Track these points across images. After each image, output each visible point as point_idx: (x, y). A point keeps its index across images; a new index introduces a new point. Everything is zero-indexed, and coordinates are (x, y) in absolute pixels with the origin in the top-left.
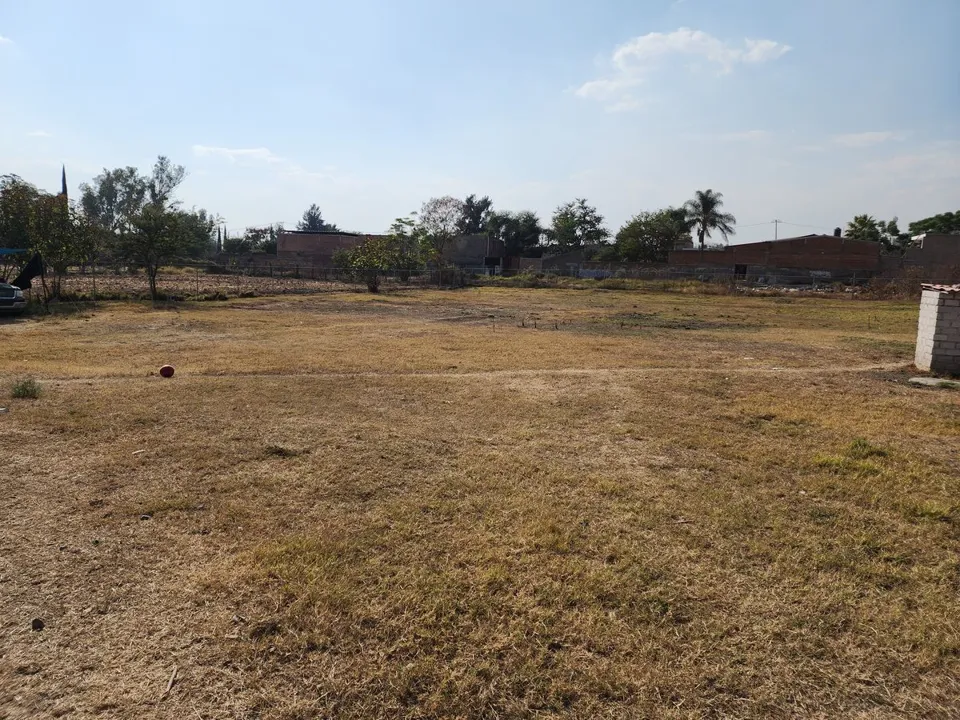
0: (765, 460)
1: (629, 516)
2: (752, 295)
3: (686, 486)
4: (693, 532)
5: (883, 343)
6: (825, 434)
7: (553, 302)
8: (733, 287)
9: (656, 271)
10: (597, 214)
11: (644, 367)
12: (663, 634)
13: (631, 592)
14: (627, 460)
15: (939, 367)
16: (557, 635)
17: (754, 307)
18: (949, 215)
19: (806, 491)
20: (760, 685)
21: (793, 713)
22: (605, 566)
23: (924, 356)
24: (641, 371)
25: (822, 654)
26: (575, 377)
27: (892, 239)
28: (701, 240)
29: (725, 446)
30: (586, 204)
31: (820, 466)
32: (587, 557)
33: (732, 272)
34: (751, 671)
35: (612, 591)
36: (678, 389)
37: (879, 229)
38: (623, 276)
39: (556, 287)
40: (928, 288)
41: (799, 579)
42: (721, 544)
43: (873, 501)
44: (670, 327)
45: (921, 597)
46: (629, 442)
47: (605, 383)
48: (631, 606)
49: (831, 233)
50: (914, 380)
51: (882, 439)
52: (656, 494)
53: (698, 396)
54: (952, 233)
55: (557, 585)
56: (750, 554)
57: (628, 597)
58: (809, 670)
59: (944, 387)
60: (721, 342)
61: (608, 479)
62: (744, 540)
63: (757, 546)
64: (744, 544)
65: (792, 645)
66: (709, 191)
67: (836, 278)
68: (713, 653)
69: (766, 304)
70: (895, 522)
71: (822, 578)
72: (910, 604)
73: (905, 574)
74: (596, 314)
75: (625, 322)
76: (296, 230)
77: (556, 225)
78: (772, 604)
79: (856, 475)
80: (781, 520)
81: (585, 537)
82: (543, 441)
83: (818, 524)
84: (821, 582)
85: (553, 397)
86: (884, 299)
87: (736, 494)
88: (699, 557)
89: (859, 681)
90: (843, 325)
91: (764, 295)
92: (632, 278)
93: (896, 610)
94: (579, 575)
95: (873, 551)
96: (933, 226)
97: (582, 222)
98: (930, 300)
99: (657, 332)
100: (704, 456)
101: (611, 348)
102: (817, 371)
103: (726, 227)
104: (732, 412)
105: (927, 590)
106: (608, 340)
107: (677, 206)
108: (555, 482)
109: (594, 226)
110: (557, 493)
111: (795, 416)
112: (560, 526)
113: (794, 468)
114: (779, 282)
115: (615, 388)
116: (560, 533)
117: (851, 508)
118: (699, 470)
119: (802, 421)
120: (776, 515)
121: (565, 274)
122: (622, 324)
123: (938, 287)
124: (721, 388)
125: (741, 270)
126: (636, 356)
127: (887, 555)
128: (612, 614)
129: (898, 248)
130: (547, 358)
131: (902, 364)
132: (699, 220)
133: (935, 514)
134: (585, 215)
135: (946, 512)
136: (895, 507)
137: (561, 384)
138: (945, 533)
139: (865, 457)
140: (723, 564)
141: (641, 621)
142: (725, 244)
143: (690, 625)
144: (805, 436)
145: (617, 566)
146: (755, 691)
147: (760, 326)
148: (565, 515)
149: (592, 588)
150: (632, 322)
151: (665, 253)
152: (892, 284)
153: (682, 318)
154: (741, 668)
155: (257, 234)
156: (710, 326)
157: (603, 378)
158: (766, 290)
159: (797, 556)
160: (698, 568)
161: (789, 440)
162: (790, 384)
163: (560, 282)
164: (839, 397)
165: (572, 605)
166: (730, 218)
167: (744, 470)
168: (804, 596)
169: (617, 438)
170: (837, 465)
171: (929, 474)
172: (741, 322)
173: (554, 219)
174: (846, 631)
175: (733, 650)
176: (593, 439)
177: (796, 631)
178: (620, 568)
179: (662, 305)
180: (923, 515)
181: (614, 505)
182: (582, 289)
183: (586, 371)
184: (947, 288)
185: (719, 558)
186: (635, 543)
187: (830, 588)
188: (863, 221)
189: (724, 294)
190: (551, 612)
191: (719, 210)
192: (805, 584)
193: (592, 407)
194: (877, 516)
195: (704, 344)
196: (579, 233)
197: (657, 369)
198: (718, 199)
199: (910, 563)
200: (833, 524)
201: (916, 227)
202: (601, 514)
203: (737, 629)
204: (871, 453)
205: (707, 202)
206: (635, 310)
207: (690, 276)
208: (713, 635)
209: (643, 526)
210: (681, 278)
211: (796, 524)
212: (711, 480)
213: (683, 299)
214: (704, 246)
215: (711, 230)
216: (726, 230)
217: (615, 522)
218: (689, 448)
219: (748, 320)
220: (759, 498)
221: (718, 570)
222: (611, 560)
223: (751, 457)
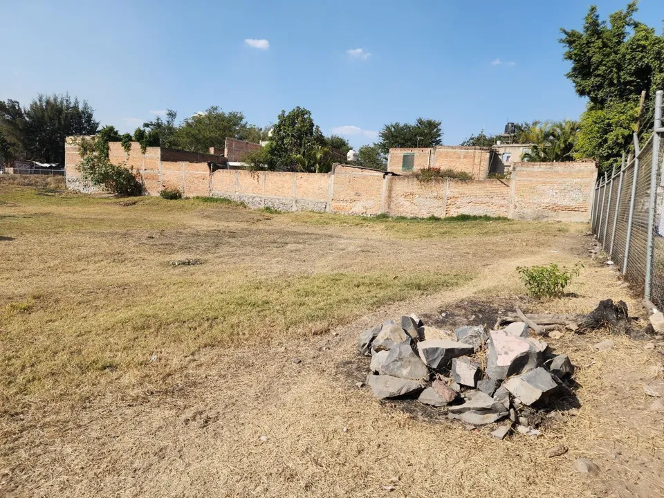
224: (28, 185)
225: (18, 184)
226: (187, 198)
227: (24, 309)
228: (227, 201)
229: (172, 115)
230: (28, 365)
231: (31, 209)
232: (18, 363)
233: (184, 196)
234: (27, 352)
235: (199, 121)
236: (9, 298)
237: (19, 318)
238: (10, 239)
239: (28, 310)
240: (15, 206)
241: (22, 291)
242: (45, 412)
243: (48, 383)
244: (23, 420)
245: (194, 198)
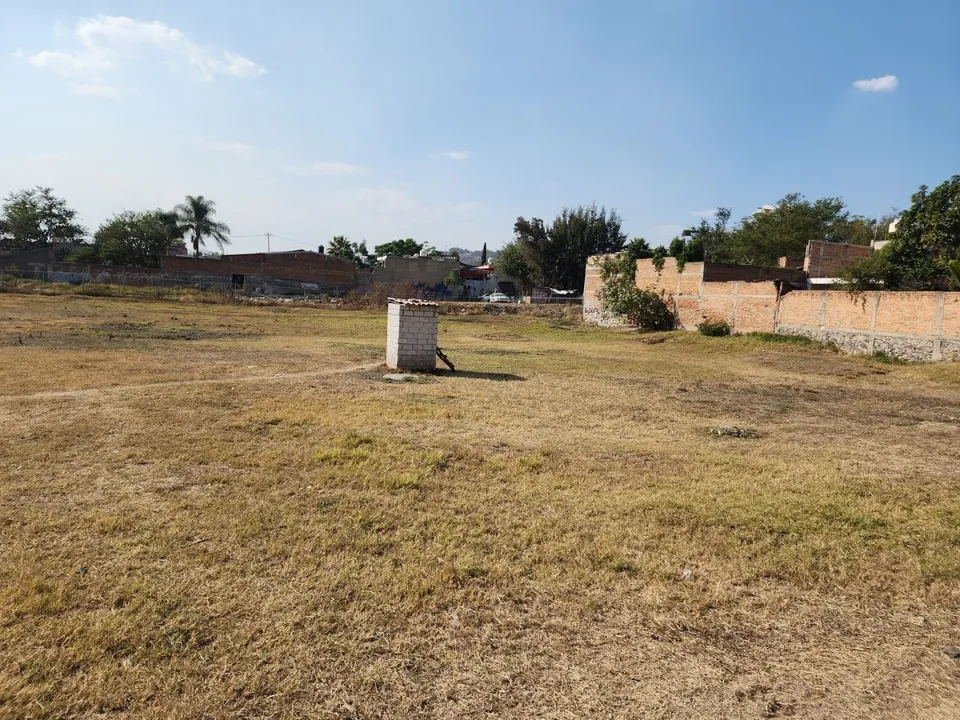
0: (274, 463)
1: (136, 550)
2: (250, 304)
3: (199, 503)
4: (211, 550)
5: (362, 347)
6: (324, 430)
7: (12, 310)
8: (232, 297)
9: (146, 276)
10: (68, 207)
11: (142, 383)
12: (187, 663)
13: (145, 633)
14: (131, 489)
15: (403, 366)
16: (58, 710)
17: (252, 316)
18: (401, 241)
19: (312, 485)
20: (285, 676)
21: (316, 690)
22: (113, 612)
23: (392, 359)
24: (139, 387)
25: (336, 628)
26: (54, 401)
27: (363, 258)
28: (196, 246)
29: (237, 456)
30: (51, 194)
31: (322, 460)
32: (89, 609)
33: (229, 281)
34: (277, 666)
35: (125, 638)
36: (184, 403)
37: (353, 249)
38: (107, 281)
39: (18, 292)
40: (392, 301)
41: (312, 567)
42: (239, 554)
43: (365, 484)
44: (168, 338)
45: (403, 555)
46: (131, 468)
47: (94, 405)
48: (148, 645)
49: (316, 250)
50: (387, 376)
51: (368, 428)
52: (167, 518)
53: (204, 409)
54: (405, 256)
55: (51, 652)
56: (267, 556)
57: (143, 638)
58: (326, 646)
59: (408, 380)
60: (225, 351)
61: (108, 515)
62: (262, 544)
63: (273, 547)
64: (261, 548)
65: (310, 629)
66: (200, 198)
67: (323, 290)
68: (239, 663)
69: (265, 313)
70: (381, 497)
71: (330, 560)
72: (396, 563)
73: (392, 539)
74: (76, 325)
75: (114, 333)
77: (10, 215)
78: (290, 597)
79: (351, 463)
80: (292, 517)
81: (84, 588)
82: (14, 485)
83: (324, 513)
84: (329, 565)
85: (24, 428)
86: (361, 309)
87: (250, 501)
88: (218, 573)
89: (366, 641)
90: (330, 332)
91: (262, 305)
92: (120, 283)
93: (388, 569)
94: (81, 632)
95: (367, 526)
96: (391, 250)
97: (47, 214)
98: (394, 309)
99: (154, 343)
100: (216, 469)
101: (99, 365)
102: (314, 374)
103: (220, 235)
104: (241, 421)
105: (407, 548)
106: (92, 355)
107: (167, 209)
108: (37, 532)
109: (64, 221)
110: (41, 545)
111: (298, 419)
112: (49, 583)
113: (300, 467)
114: (275, 292)
115: (108, 410)
116: (49, 591)
117: (348, 492)
118: (212, 485)
119: (305, 422)
120: (288, 514)
121: (28, 276)
122: (111, 336)
123: (399, 300)
124: (228, 399)
125: (238, 280)
126: (131, 371)
127: (377, 526)
128: (126, 663)
129: (368, 266)
130: (10, 381)
131: (378, 364)
132: (192, 227)
133: (409, 484)
134: (51, 207)
135: (415, 482)
136: (380, 485)
137: (36, 410)
138: (416, 498)
139: (356, 447)
140: (243, 573)
141: (162, 658)
142: (220, 253)
143: (214, 644)
144: (307, 436)
145: (128, 608)
146: (281, 684)
147: (260, 335)
148: (55, 568)
149: (99, 642)
150: (122, 333)
151: (156, 258)
152: (365, 297)
153: (181, 327)
154: (268, 668)
156: (211, 336)
157: (92, 400)
158: (263, 300)
159: (308, 546)
160: (219, 584)
161: (295, 441)
162: (292, 388)
163: (21, 286)
164: (333, 396)
165: (74, 669)
166: (223, 228)
167: (257, 476)
168: (316, 581)
169: (115, 466)
170: (336, 457)
171: (402, 453)
172: (242, 332)
173: (7, 208)
174: (352, 601)
175: (258, 653)
176: (85, 472)
177: (314, 614)
178: (131, 609)
179: (156, 314)
180: (400, 487)
181: (117, 542)
182: (53, 294)
183: (67, 394)
184: (405, 302)
185: (239, 568)
186: (147, 577)
187: (337, 568)
188: (340, 241)
189: (223, 304)
190: (48, 686)
191: (212, 217)
192: (317, 570)
193: (82, 434)
194: (368, 495)
195: (207, 355)
196: (43, 227)
197: (158, 385)
198: (210, 207)
199: (394, 528)
200: (336, 510)
201: (381, 250)
202: (103, 556)
203: (261, 632)
204: (361, 442)
205: (199, 209)
206: (125, 320)
207: (186, 283)
208: (238, 645)
209: (155, 557)
210: (177, 286)
211: (306, 517)
212: (225, 492)
213: (180, 308)
214: (199, 254)
215: (204, 237)
216: (221, 238)
217: (121, 561)
218: (200, 463)
219: (249, 329)
220: (272, 501)
221: (239, 580)
222: (119, 603)
223: (261, 463)
224: (543, 316)
225: (534, 315)
226: (738, 335)
227: (533, 467)
228: (803, 340)
229: (724, 215)
230: (534, 540)
231: (545, 344)
232: (524, 534)
233: (734, 331)
234: (535, 523)
235: (764, 219)
236: (519, 451)
237: (527, 477)
238: (522, 379)
239: (536, 468)
240: (529, 340)
241: (530, 443)
242: (550, 610)
243: (556, 571)
244: (526, 612)
245: (748, 335)
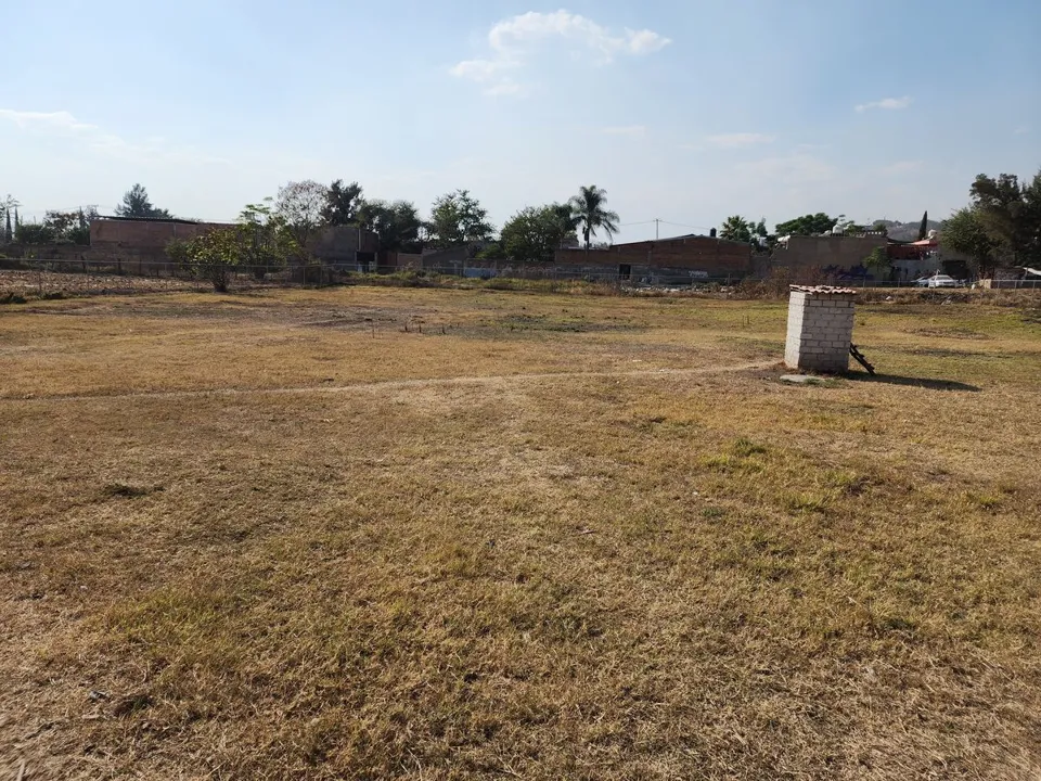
0: (659, 463)
1: (534, 531)
2: (636, 295)
3: (587, 495)
4: (599, 542)
5: (756, 342)
6: (711, 434)
7: (436, 303)
8: (618, 288)
9: (541, 270)
10: (480, 207)
11: (538, 373)
12: (579, 649)
13: (543, 611)
14: (527, 472)
15: (805, 365)
16: (473, 666)
17: (637, 308)
18: (810, 217)
19: (698, 492)
20: (672, 687)
21: (704, 710)
22: (516, 586)
23: (792, 356)
24: (535, 377)
25: (725, 650)
26: (469, 386)
27: (761, 240)
28: (587, 238)
29: (621, 452)
30: (467, 196)
31: (710, 466)
32: (496, 579)
33: (615, 272)
34: (663, 674)
35: (525, 612)
36: (574, 394)
37: (750, 230)
38: (510, 275)
39: (441, 287)
40: (795, 290)
41: (699, 579)
42: (626, 552)
43: (758, 498)
44: (559, 330)
45: (804, 585)
46: (529, 453)
47: (500, 391)
48: (545, 624)
49: (707, 234)
50: (785, 377)
51: (761, 436)
52: (560, 505)
53: (592, 400)
54: (812, 235)
55: (467, 612)
56: (653, 559)
57: (541, 616)
58: (715, 667)
59: (810, 383)
60: (610, 344)
61: (510, 494)
62: (647, 545)
63: (660, 551)
64: (646, 550)
65: (698, 644)
66: (593, 187)
67: (712, 278)
68: (627, 662)
69: (650, 304)
70: (777, 515)
71: (719, 576)
72: (796, 593)
73: (790, 565)
74: (485, 317)
75: (515, 325)
76: (115, 215)
77: (436, 218)
78: (676, 607)
79: (742, 472)
80: (677, 523)
81: (493, 558)
82: (439, 458)
83: (712, 523)
84: (718, 581)
85: (446, 409)
86: (756, 299)
87: (635, 499)
88: (606, 567)
89: (759, 672)
90: (720, 325)
91: (648, 296)
92: (520, 278)
93: (784, 599)
94: (490, 599)
95: (761, 545)
96: (796, 228)
97: (464, 215)
98: (797, 300)
99: (547, 335)
100: (603, 462)
101: (503, 354)
102: (700, 371)
103: (610, 225)
104: (626, 416)
105: (809, 578)
106: (499, 345)
107: (562, 203)
108: (457, 502)
109: (477, 220)
110: (460, 513)
111: (683, 417)
112: (466, 549)
113: (686, 470)
114: (661, 282)
115: (511, 397)
116: (466, 556)
117: (739, 504)
118: (599, 477)
119: (690, 422)
120: (674, 518)
121: (450, 272)
122: (513, 328)
123: (804, 288)
124: (613, 392)
125: (625, 270)
126: (531, 361)
127: (772, 548)
128: (526, 636)
129: (766, 249)
130: (436, 366)
131: (774, 362)
132: (584, 218)
133: (811, 505)
134: (468, 207)
135: (819, 503)
136: (776, 502)
137: (455, 394)
138: (820, 523)
139: (748, 455)
140: (629, 572)
141: (556, 639)
142: (609, 243)
143: (603, 637)
144: (693, 438)
145: (527, 585)
146: (669, 694)
147: (645, 328)
148: (470, 536)
149: (504, 612)
150: (522, 325)
151: (551, 251)
152: (762, 284)
153: (571, 320)
154: (654, 674)
155: (62, 220)
156: (598, 328)
157: (498, 387)
158: (649, 290)
159: (695, 557)
160: (607, 578)
161: (680, 442)
162: (677, 385)
163: (444, 282)
164: (721, 396)
165: (484, 632)
166: (614, 217)
167: (641, 474)
168: (704, 595)
169: (516, 449)
170: (725, 464)
171: (803, 468)
172: (627, 324)
173: (434, 212)
174: (743, 625)
175: (644, 656)
176: (492, 452)
177: (701, 631)
178: (530, 586)
179: (549, 306)
180: (800, 507)
181: (518, 520)
182: (468, 289)
183: (478, 379)
184: (812, 289)
185: (625, 566)
186: (544, 558)
187: (728, 585)
188: (736, 222)
189: (610, 295)
190: (464, 642)
191: (603, 207)
192: (705, 584)
193: (489, 418)
194: (762, 512)
195: (594, 347)
196: (461, 227)
197: (551, 375)
198: (603, 196)
199: (792, 553)
200: (725, 522)
201: (782, 229)
202: (507, 532)
203: (647, 635)
204: (753, 451)
205: (592, 198)
206: (523, 312)
207: (577, 275)
208: (625, 644)
209: (550, 541)
210: (568, 279)
211: (692, 525)
212: (611, 487)
213: (570, 300)
214: (589, 245)
215: (595, 227)
216: (611, 228)
217: (523, 538)
218: (588, 455)
219: (634, 322)
220: (656, 502)
221: (625, 578)
222: (521, 579)
223: (646, 461)
224: (1011, 305)
225: (996, 304)
227: (987, 505)
230: (985, 598)
231: (1011, 343)
232: (971, 589)
234: (986, 578)
236: (965, 482)
237: (977, 517)
238: (975, 389)
239: (991, 508)
240: (986, 338)
241: (986, 475)
242: (1006, 690)
243: (1017, 644)
244: (971, 686)
